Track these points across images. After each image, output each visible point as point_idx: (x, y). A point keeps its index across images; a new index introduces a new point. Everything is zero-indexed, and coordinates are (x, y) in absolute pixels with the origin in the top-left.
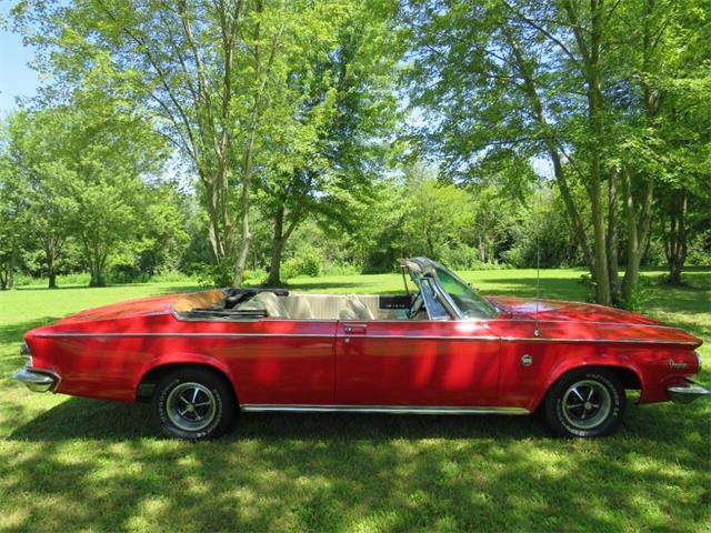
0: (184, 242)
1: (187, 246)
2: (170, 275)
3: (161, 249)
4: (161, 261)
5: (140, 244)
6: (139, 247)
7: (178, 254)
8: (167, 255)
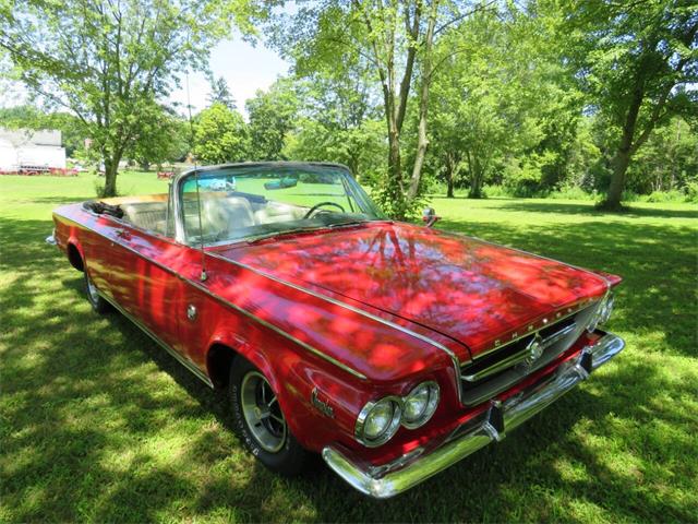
0: (593, 156)
1: (596, 161)
2: (570, 193)
3: (565, 163)
4: (564, 176)
5: (542, 158)
6: (540, 162)
7: (584, 169)
8: (571, 170)
